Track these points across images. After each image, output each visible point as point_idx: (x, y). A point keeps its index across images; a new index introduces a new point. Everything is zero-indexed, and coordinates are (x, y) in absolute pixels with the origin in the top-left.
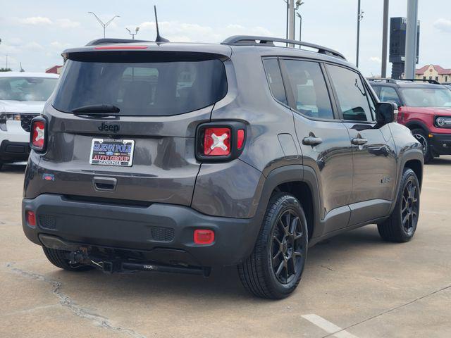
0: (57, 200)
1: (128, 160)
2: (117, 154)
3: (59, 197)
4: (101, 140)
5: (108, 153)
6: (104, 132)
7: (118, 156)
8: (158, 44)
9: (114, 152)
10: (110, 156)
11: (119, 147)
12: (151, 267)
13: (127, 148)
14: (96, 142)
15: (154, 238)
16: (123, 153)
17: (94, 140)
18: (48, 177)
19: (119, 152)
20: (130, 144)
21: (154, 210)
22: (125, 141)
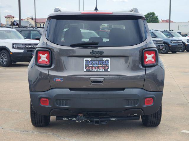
0: (67, 91)
1: (108, 68)
2: (100, 66)
3: (68, 90)
4: (89, 59)
5: (95, 65)
6: (94, 55)
7: (101, 66)
8: (96, 11)
9: (98, 65)
10: (96, 67)
11: (101, 62)
12: (114, 119)
13: (106, 62)
14: (86, 60)
15: (128, 105)
16: (104, 65)
17: (85, 59)
18: (59, 80)
19: (101, 64)
20: (108, 60)
21: (127, 91)
22: (105, 59)
